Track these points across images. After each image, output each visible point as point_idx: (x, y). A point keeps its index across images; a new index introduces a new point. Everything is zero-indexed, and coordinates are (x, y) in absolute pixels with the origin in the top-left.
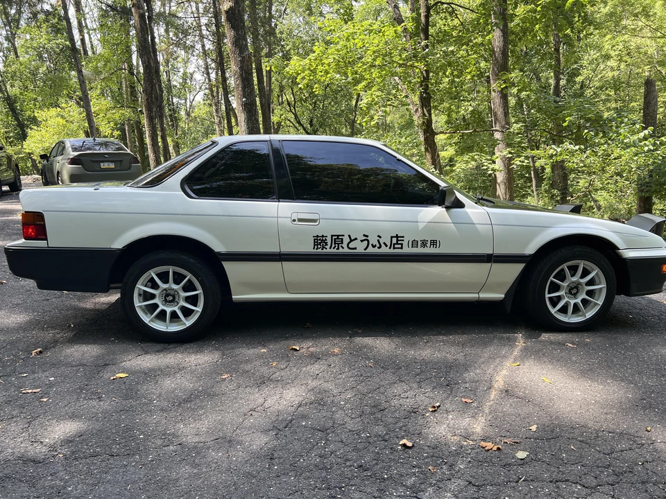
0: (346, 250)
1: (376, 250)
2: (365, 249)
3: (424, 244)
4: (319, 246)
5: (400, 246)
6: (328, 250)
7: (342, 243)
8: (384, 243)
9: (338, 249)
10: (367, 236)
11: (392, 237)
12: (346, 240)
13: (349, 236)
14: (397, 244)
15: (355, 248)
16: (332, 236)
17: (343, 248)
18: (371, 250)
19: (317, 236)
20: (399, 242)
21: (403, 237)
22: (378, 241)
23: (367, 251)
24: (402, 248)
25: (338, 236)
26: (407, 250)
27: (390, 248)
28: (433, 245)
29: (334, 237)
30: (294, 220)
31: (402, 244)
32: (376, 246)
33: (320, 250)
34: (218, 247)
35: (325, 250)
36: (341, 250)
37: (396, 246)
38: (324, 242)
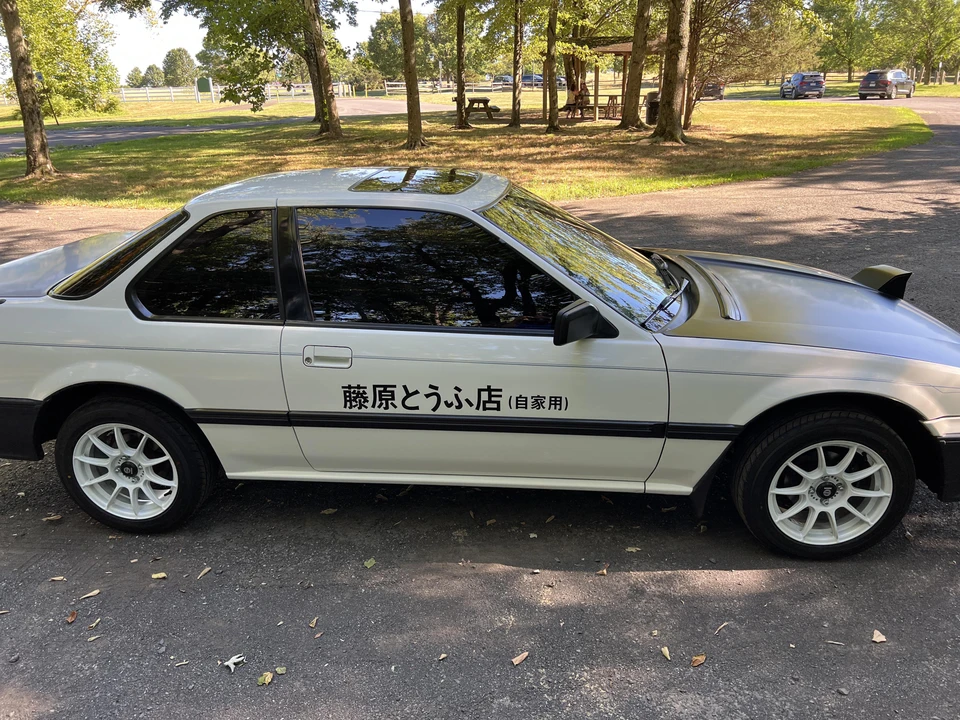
0: (401, 410)
1: (452, 411)
2: (434, 409)
3: (538, 402)
4: (354, 404)
5: (495, 406)
6: (369, 409)
7: (393, 399)
8: (467, 400)
9: (387, 408)
10: (436, 388)
11: (480, 391)
12: (400, 394)
13: (405, 387)
14: (490, 401)
15: (417, 408)
16: (375, 387)
17: (395, 407)
18: (443, 410)
19: (350, 387)
20: (493, 399)
21: (500, 390)
22: (456, 396)
23: (437, 412)
24: (498, 409)
25: (385, 387)
26: (507, 412)
27: (478, 408)
28: (555, 404)
29: (378, 389)
30: (308, 359)
31: (498, 403)
32: (452, 404)
33: (355, 410)
34: (187, 401)
35: (363, 410)
36: (391, 410)
37: (488, 405)
38: (362, 397)
